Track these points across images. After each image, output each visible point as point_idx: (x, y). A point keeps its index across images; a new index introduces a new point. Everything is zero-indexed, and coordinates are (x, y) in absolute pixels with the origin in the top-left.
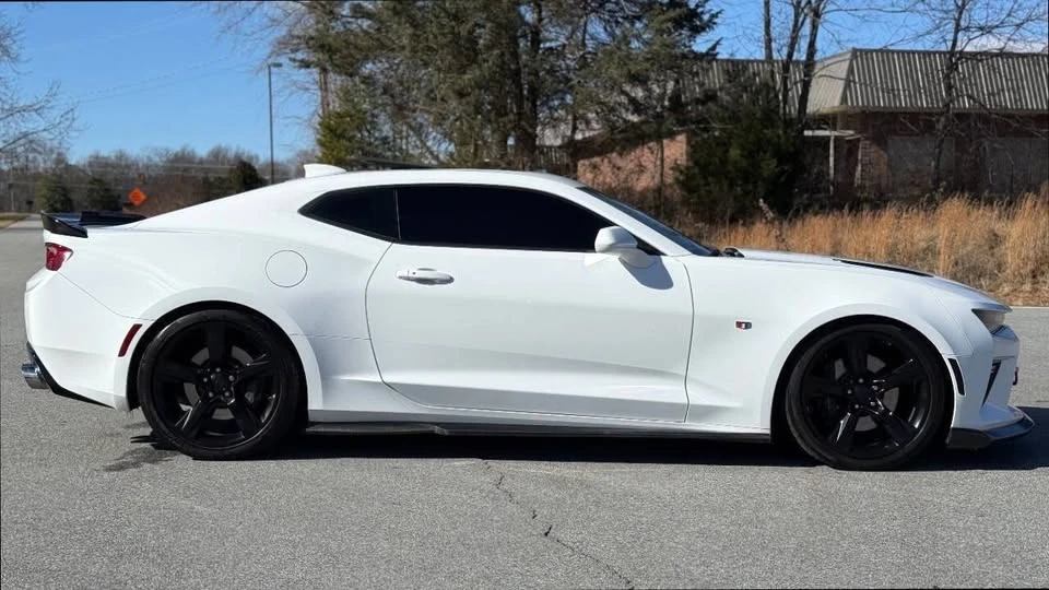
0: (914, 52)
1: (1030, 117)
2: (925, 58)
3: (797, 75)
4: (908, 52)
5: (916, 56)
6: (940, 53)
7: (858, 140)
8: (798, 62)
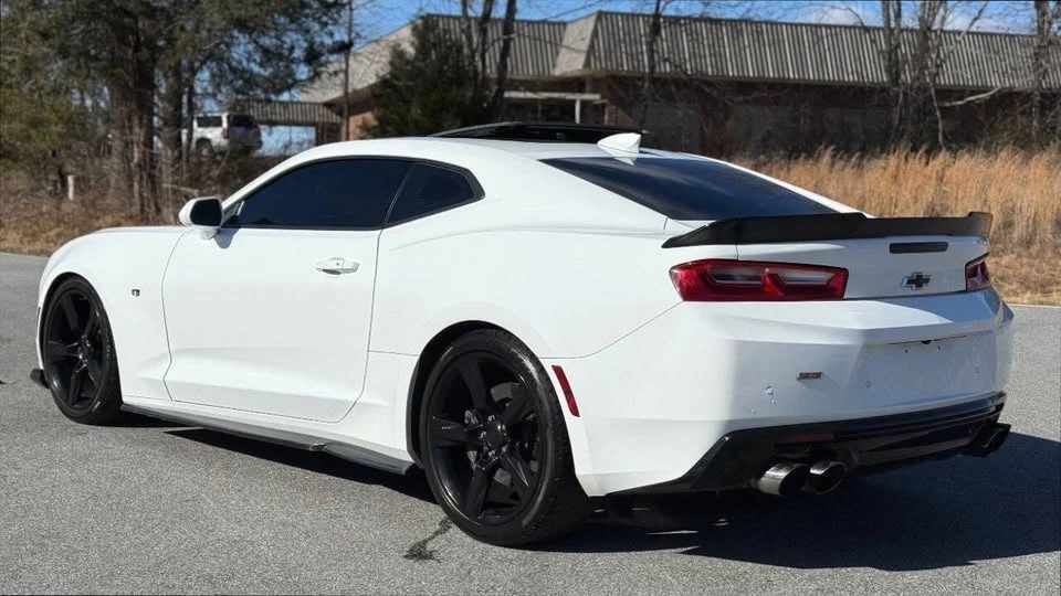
0: (617, 14)
1: (765, 83)
2: (628, 20)
3: (494, 33)
4: (612, 14)
5: (620, 18)
6: (644, 16)
7: (603, 106)
8: (497, 21)
